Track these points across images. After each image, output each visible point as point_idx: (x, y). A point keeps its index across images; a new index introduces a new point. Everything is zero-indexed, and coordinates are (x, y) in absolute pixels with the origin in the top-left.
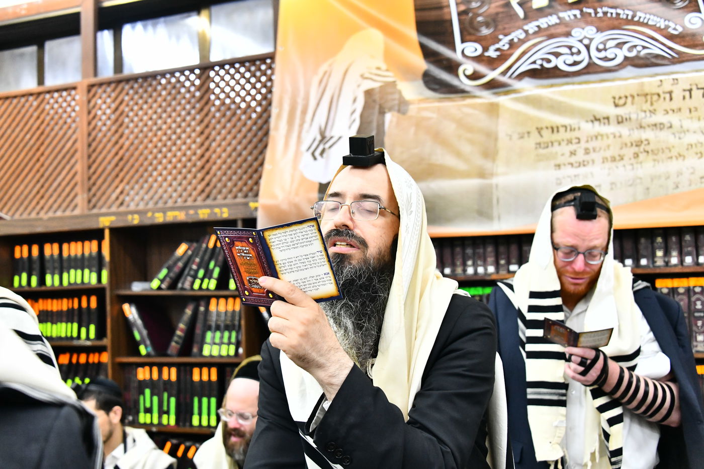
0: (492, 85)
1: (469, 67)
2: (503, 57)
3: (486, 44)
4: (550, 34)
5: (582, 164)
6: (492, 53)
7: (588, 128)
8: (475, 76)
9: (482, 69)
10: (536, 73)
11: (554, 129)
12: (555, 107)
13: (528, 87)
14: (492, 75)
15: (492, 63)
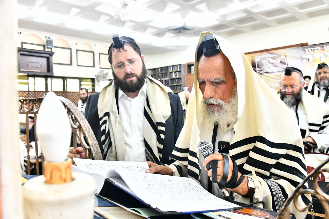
0: (261, 74)
1: (258, 72)
2: (262, 70)
3: (260, 68)
4: (268, 67)
5: (271, 84)
6: (261, 70)
7: (272, 79)
8: (259, 72)
9: (260, 71)
10: (266, 72)
11: (268, 79)
12: (268, 77)
13: (265, 74)
14: (261, 72)
15: (261, 71)
